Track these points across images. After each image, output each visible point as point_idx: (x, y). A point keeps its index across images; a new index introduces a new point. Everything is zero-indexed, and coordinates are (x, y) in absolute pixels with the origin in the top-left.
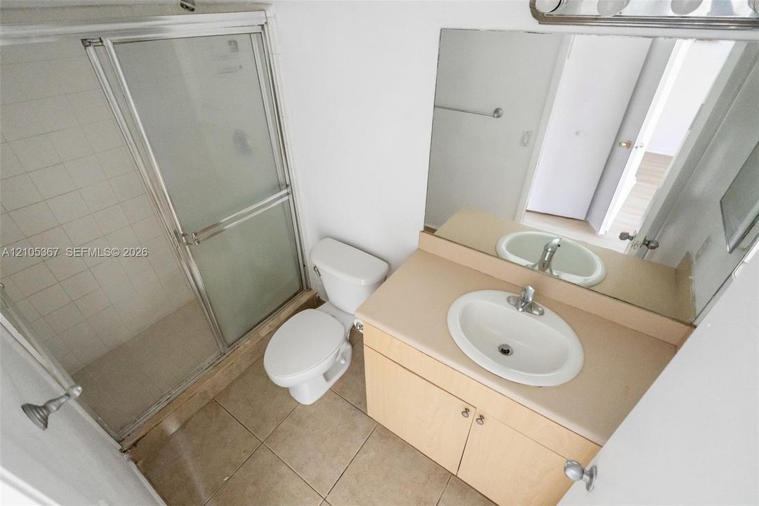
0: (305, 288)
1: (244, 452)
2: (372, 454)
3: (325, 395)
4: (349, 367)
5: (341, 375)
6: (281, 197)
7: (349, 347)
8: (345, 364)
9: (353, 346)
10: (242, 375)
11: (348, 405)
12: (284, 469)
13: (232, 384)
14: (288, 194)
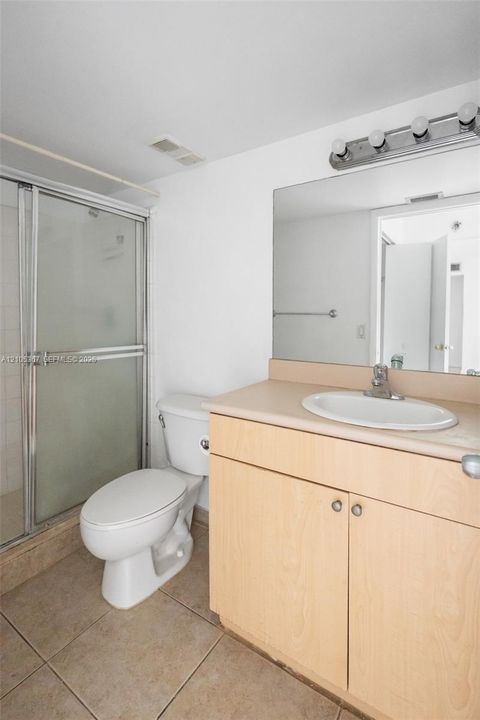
0: (144, 465)
1: (13, 676)
2: (214, 677)
3: (152, 596)
4: (188, 564)
5: (175, 573)
6: (136, 351)
7: (190, 539)
8: (182, 558)
9: (194, 541)
10: (42, 574)
11: (183, 610)
12: (70, 703)
13: (24, 584)
14: (143, 350)
